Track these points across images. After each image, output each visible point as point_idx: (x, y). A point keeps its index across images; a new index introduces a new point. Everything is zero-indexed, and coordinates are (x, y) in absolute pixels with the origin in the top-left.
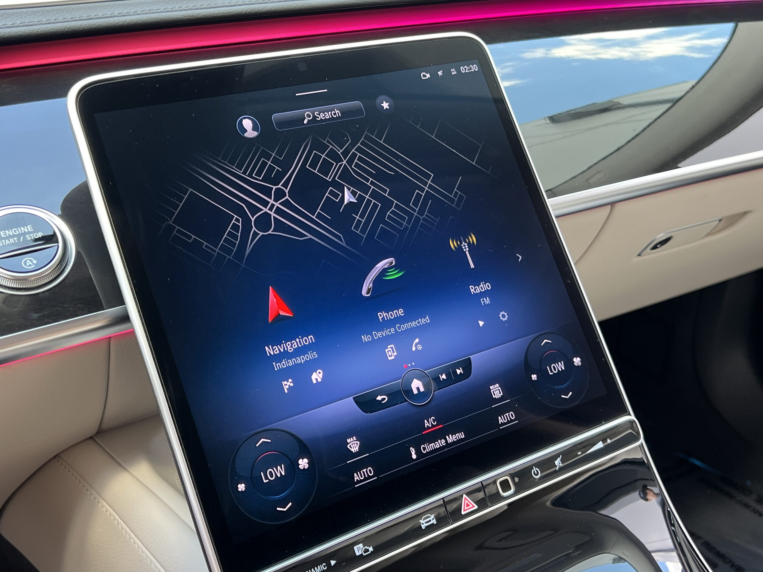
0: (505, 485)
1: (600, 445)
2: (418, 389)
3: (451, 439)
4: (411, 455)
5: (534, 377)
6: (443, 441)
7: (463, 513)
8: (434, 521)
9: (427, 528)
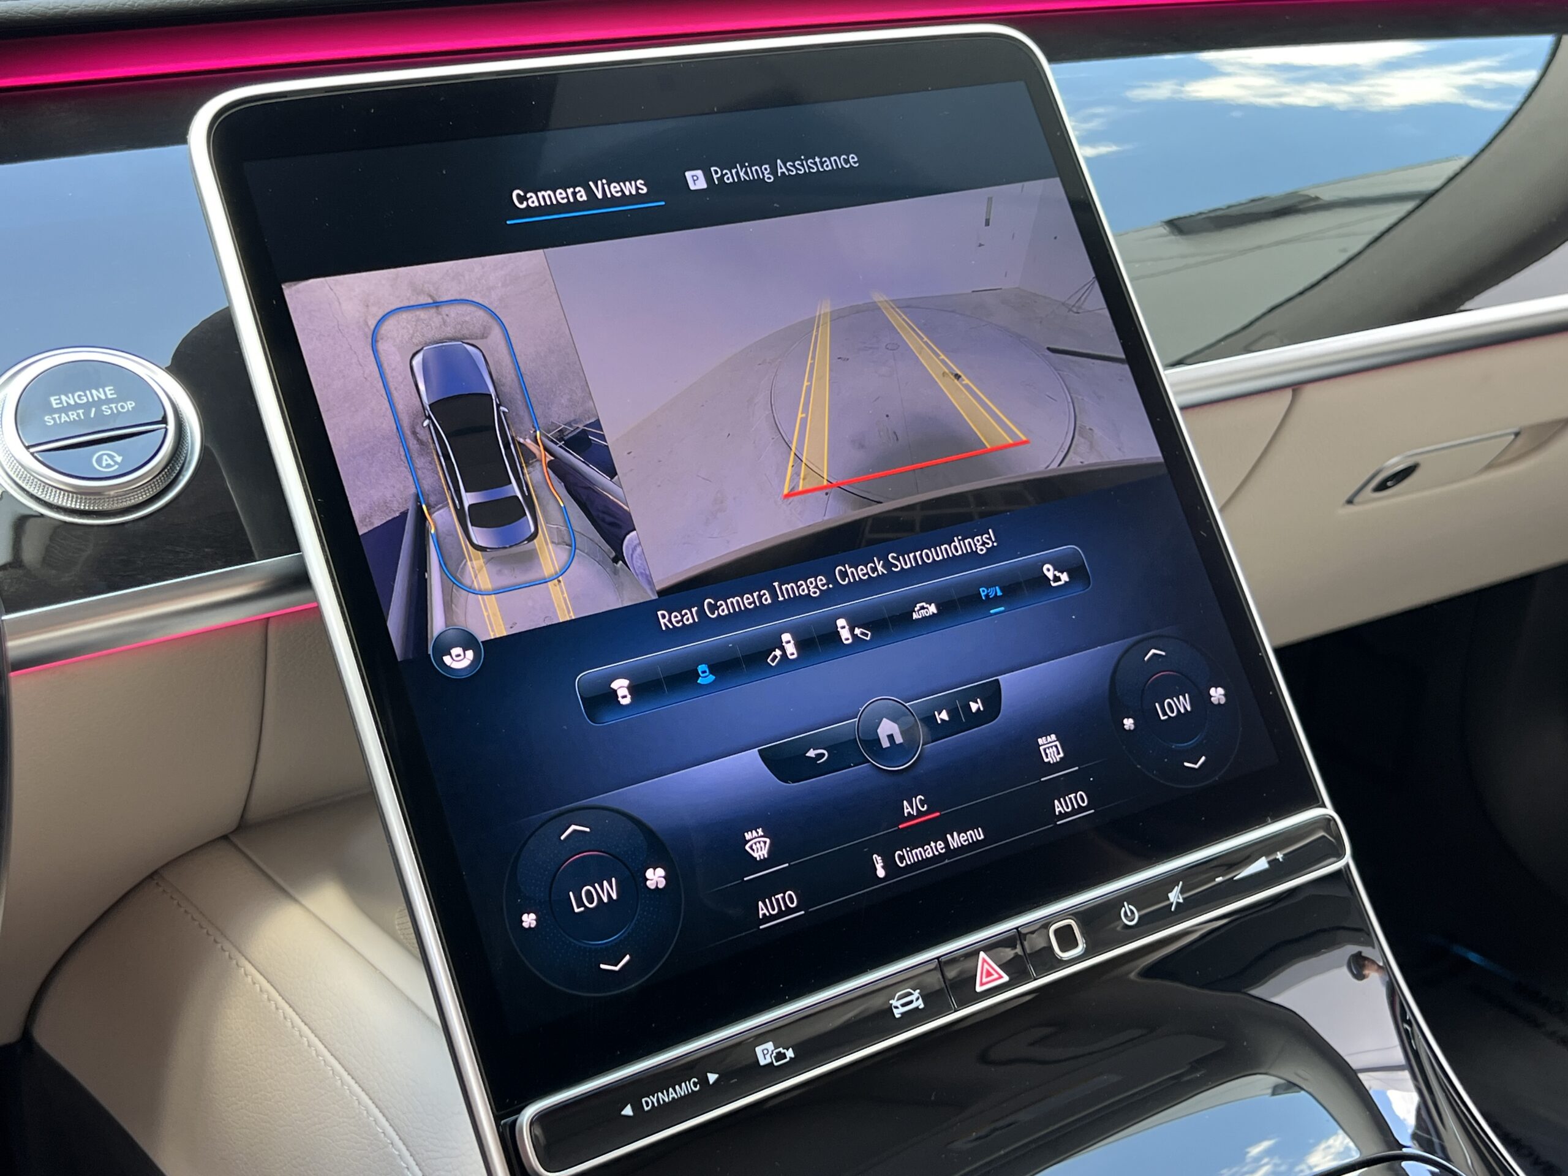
0: (1066, 938)
1: (1260, 865)
2: (891, 737)
3: (956, 840)
4: (876, 869)
5: (1129, 723)
6: (940, 845)
7: (979, 989)
8: (920, 1004)
9: (903, 1014)
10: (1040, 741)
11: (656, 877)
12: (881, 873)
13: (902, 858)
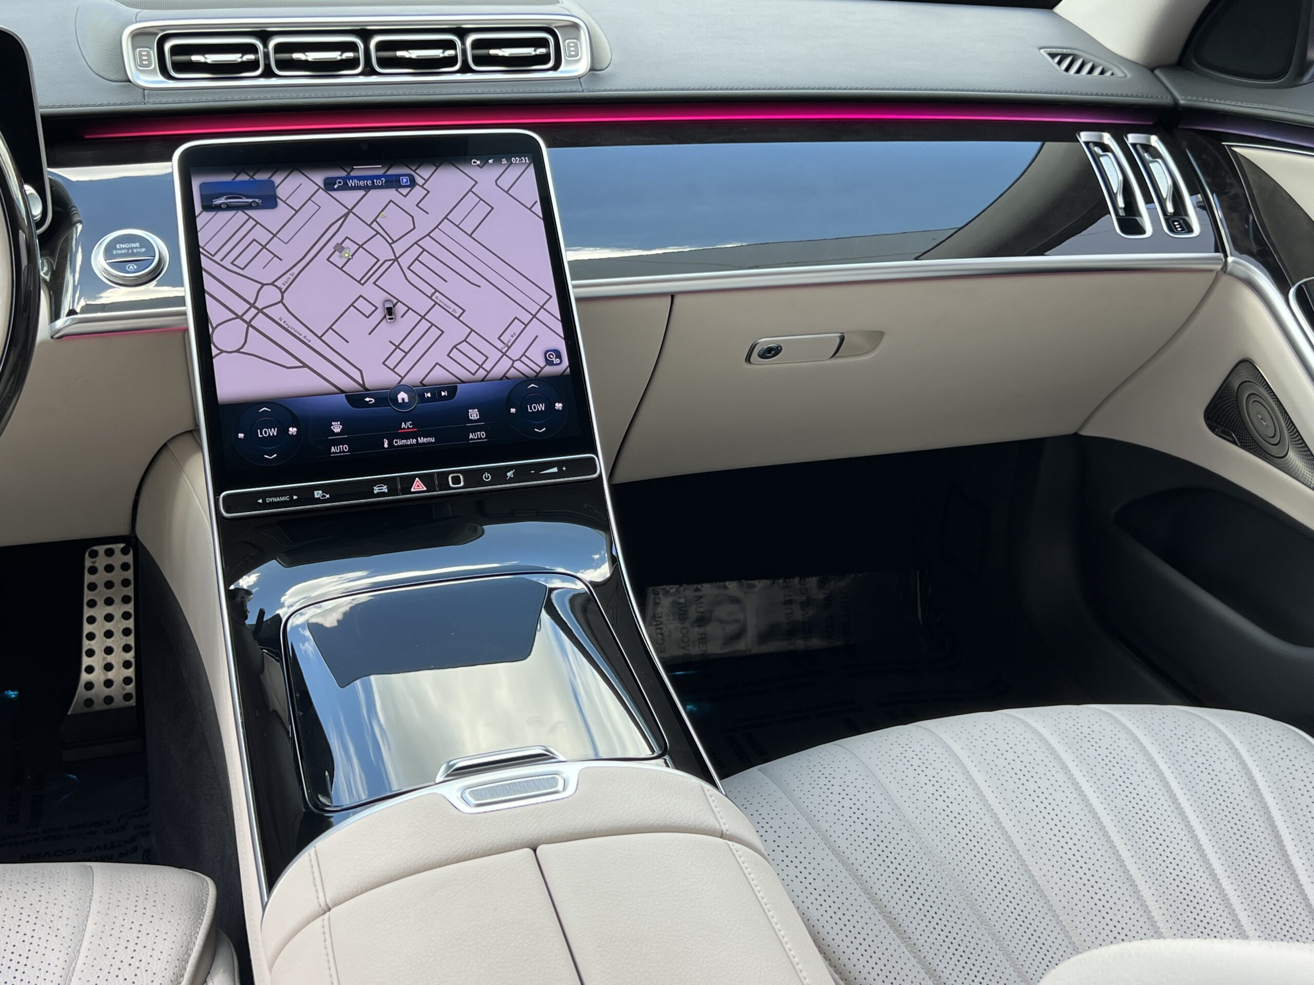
0: (456, 480)
1: (555, 470)
2: (403, 399)
3: (421, 440)
4: (384, 444)
5: (513, 410)
6: (415, 440)
7: (412, 490)
8: (386, 491)
9: (378, 493)
10: (470, 411)
11: (293, 431)
12: (386, 446)
13: (396, 442)
